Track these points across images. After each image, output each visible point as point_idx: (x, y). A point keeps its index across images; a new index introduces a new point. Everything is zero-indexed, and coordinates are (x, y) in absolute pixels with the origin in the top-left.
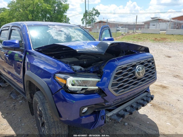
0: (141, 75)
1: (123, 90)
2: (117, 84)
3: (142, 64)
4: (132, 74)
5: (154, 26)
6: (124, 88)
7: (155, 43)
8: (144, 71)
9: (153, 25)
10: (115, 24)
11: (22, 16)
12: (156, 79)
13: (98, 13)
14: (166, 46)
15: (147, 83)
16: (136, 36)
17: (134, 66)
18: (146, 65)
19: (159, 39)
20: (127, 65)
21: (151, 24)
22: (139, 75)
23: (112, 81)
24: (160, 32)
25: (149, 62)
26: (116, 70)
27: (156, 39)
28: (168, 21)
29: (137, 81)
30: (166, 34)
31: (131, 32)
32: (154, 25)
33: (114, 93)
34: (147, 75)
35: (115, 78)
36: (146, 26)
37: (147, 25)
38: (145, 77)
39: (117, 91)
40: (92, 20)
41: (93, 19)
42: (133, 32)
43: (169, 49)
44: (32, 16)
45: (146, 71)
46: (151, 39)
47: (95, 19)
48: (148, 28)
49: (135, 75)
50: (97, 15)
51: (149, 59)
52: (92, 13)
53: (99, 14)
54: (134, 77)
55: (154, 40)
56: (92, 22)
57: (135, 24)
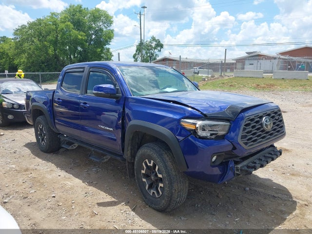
0: (269, 127)
1: (252, 143)
2: (246, 136)
3: (269, 115)
4: (260, 126)
5: (252, 66)
6: (253, 141)
7: (257, 92)
8: (272, 123)
9: (250, 64)
10: (189, 62)
11: (37, 50)
12: (285, 134)
13: (160, 45)
14: (276, 96)
15: (275, 138)
16: (225, 82)
17: (261, 117)
18: (273, 117)
19: (263, 85)
20: (255, 116)
21: (247, 62)
22: (268, 128)
23: (241, 133)
24: (264, 74)
25: (276, 113)
26: (244, 121)
27: (258, 85)
28: (275, 58)
29: (265, 135)
30: (273, 78)
31: (217, 75)
32: (253, 64)
33: (244, 146)
34: (275, 128)
35: (244, 129)
36: (239, 66)
37: (241, 64)
38: (273, 130)
39: (246, 144)
40: (151, 57)
41: (152, 54)
42: (221, 76)
43: (281, 100)
44: (55, 50)
45: (274, 123)
46: (250, 86)
47: (155, 55)
48: (243, 68)
49: (262, 127)
50: (159, 48)
51: (276, 110)
52: (151, 46)
53: (162, 46)
54: (262, 129)
55: (255, 88)
56: (150, 59)
57: (223, 62)
